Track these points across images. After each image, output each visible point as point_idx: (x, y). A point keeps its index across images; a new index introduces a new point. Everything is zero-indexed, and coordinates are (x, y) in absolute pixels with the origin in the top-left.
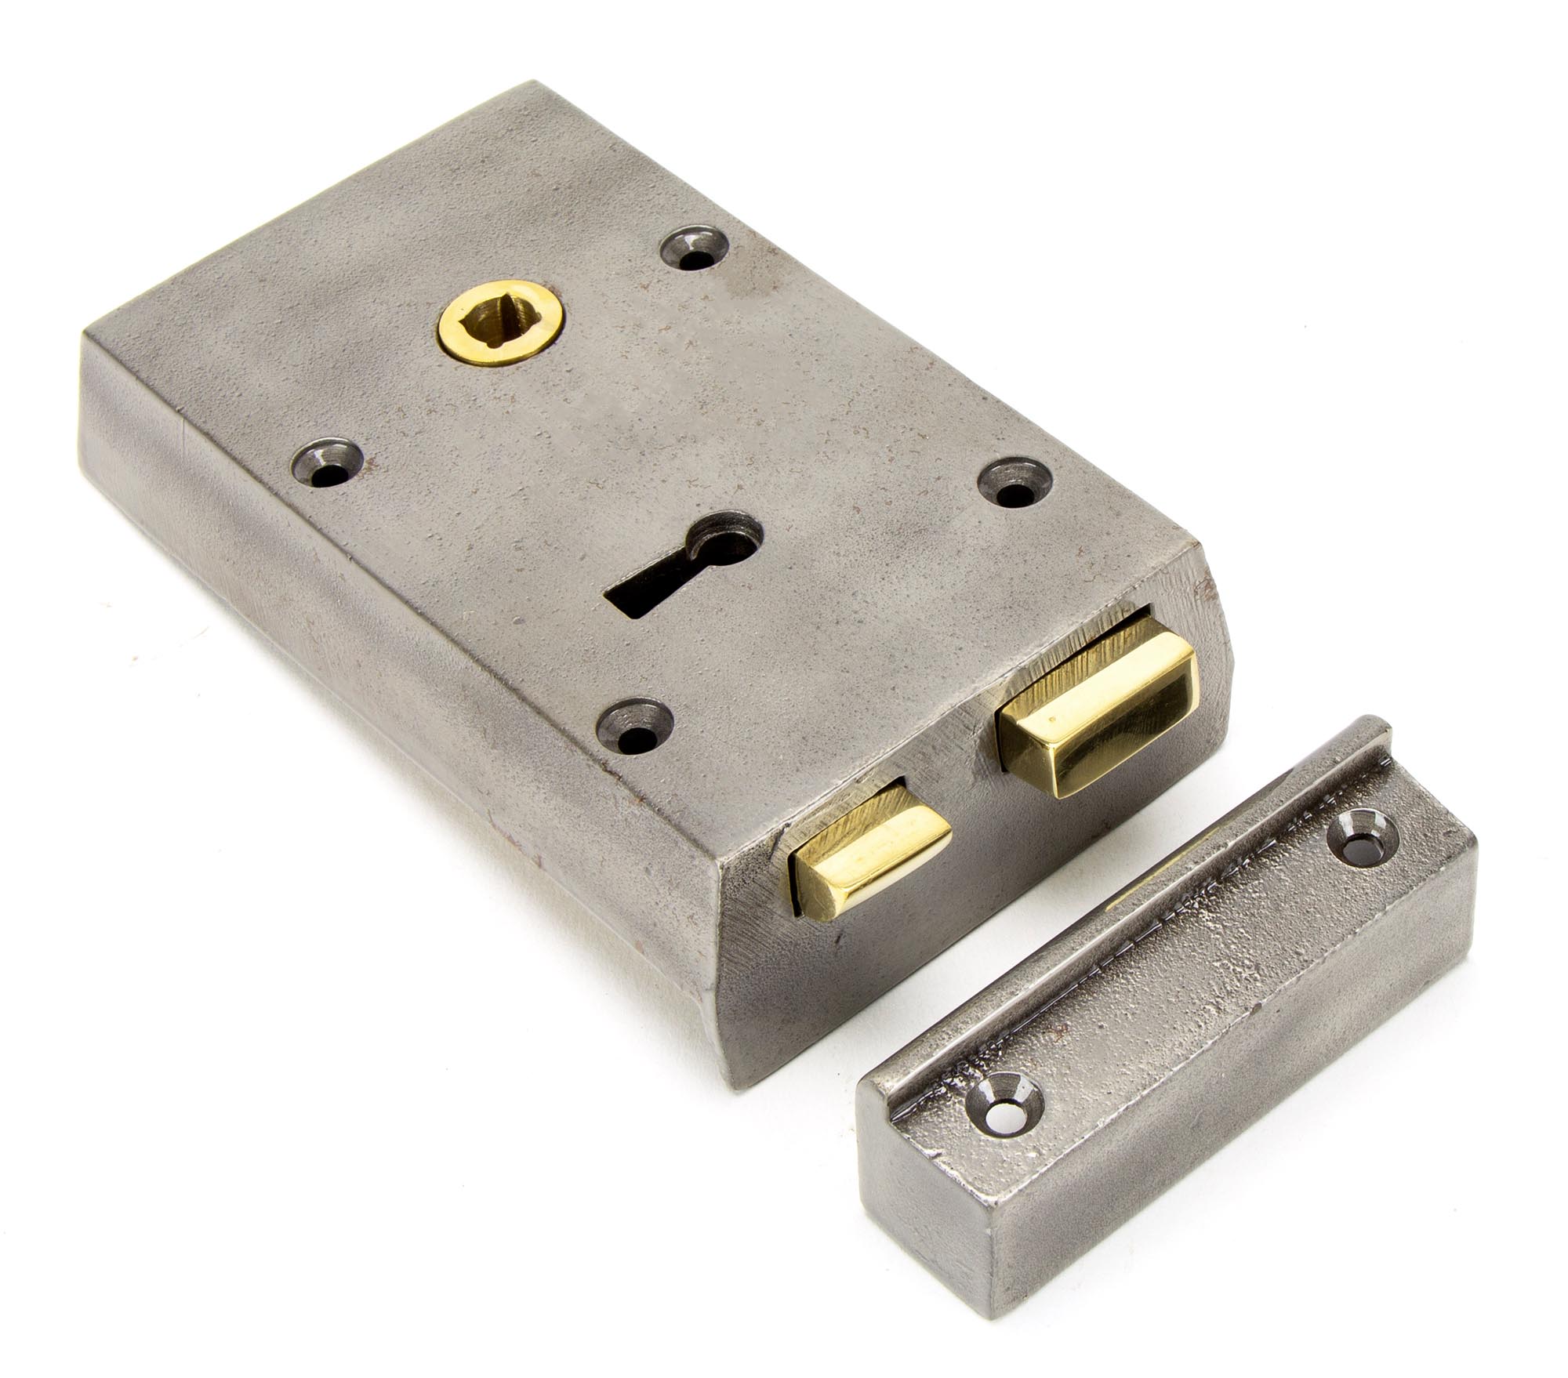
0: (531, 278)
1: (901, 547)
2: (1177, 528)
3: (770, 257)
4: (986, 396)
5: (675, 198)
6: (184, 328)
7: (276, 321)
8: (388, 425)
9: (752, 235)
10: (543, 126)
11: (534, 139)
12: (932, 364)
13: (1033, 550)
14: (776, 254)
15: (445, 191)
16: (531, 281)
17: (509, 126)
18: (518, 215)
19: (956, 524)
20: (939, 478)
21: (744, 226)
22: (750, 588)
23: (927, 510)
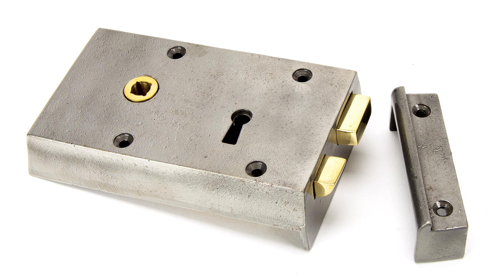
0: (140, 76)
1: (287, 101)
2: (349, 70)
3: (198, 47)
4: (279, 59)
5: (161, 42)
6: (56, 123)
7: (80, 112)
8: (132, 125)
9: (189, 44)
10: (112, 38)
11: (112, 42)
12: (259, 56)
13: (320, 89)
14: (199, 46)
15: (99, 63)
16: (141, 76)
17: (103, 41)
18: (124, 62)
19: (296, 91)
20: (283, 82)
21: (185, 43)
22: (258, 125)
23: (287, 90)
